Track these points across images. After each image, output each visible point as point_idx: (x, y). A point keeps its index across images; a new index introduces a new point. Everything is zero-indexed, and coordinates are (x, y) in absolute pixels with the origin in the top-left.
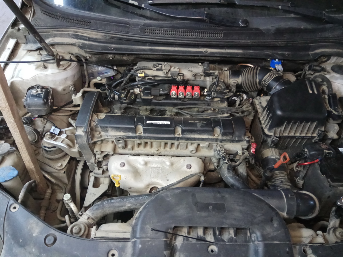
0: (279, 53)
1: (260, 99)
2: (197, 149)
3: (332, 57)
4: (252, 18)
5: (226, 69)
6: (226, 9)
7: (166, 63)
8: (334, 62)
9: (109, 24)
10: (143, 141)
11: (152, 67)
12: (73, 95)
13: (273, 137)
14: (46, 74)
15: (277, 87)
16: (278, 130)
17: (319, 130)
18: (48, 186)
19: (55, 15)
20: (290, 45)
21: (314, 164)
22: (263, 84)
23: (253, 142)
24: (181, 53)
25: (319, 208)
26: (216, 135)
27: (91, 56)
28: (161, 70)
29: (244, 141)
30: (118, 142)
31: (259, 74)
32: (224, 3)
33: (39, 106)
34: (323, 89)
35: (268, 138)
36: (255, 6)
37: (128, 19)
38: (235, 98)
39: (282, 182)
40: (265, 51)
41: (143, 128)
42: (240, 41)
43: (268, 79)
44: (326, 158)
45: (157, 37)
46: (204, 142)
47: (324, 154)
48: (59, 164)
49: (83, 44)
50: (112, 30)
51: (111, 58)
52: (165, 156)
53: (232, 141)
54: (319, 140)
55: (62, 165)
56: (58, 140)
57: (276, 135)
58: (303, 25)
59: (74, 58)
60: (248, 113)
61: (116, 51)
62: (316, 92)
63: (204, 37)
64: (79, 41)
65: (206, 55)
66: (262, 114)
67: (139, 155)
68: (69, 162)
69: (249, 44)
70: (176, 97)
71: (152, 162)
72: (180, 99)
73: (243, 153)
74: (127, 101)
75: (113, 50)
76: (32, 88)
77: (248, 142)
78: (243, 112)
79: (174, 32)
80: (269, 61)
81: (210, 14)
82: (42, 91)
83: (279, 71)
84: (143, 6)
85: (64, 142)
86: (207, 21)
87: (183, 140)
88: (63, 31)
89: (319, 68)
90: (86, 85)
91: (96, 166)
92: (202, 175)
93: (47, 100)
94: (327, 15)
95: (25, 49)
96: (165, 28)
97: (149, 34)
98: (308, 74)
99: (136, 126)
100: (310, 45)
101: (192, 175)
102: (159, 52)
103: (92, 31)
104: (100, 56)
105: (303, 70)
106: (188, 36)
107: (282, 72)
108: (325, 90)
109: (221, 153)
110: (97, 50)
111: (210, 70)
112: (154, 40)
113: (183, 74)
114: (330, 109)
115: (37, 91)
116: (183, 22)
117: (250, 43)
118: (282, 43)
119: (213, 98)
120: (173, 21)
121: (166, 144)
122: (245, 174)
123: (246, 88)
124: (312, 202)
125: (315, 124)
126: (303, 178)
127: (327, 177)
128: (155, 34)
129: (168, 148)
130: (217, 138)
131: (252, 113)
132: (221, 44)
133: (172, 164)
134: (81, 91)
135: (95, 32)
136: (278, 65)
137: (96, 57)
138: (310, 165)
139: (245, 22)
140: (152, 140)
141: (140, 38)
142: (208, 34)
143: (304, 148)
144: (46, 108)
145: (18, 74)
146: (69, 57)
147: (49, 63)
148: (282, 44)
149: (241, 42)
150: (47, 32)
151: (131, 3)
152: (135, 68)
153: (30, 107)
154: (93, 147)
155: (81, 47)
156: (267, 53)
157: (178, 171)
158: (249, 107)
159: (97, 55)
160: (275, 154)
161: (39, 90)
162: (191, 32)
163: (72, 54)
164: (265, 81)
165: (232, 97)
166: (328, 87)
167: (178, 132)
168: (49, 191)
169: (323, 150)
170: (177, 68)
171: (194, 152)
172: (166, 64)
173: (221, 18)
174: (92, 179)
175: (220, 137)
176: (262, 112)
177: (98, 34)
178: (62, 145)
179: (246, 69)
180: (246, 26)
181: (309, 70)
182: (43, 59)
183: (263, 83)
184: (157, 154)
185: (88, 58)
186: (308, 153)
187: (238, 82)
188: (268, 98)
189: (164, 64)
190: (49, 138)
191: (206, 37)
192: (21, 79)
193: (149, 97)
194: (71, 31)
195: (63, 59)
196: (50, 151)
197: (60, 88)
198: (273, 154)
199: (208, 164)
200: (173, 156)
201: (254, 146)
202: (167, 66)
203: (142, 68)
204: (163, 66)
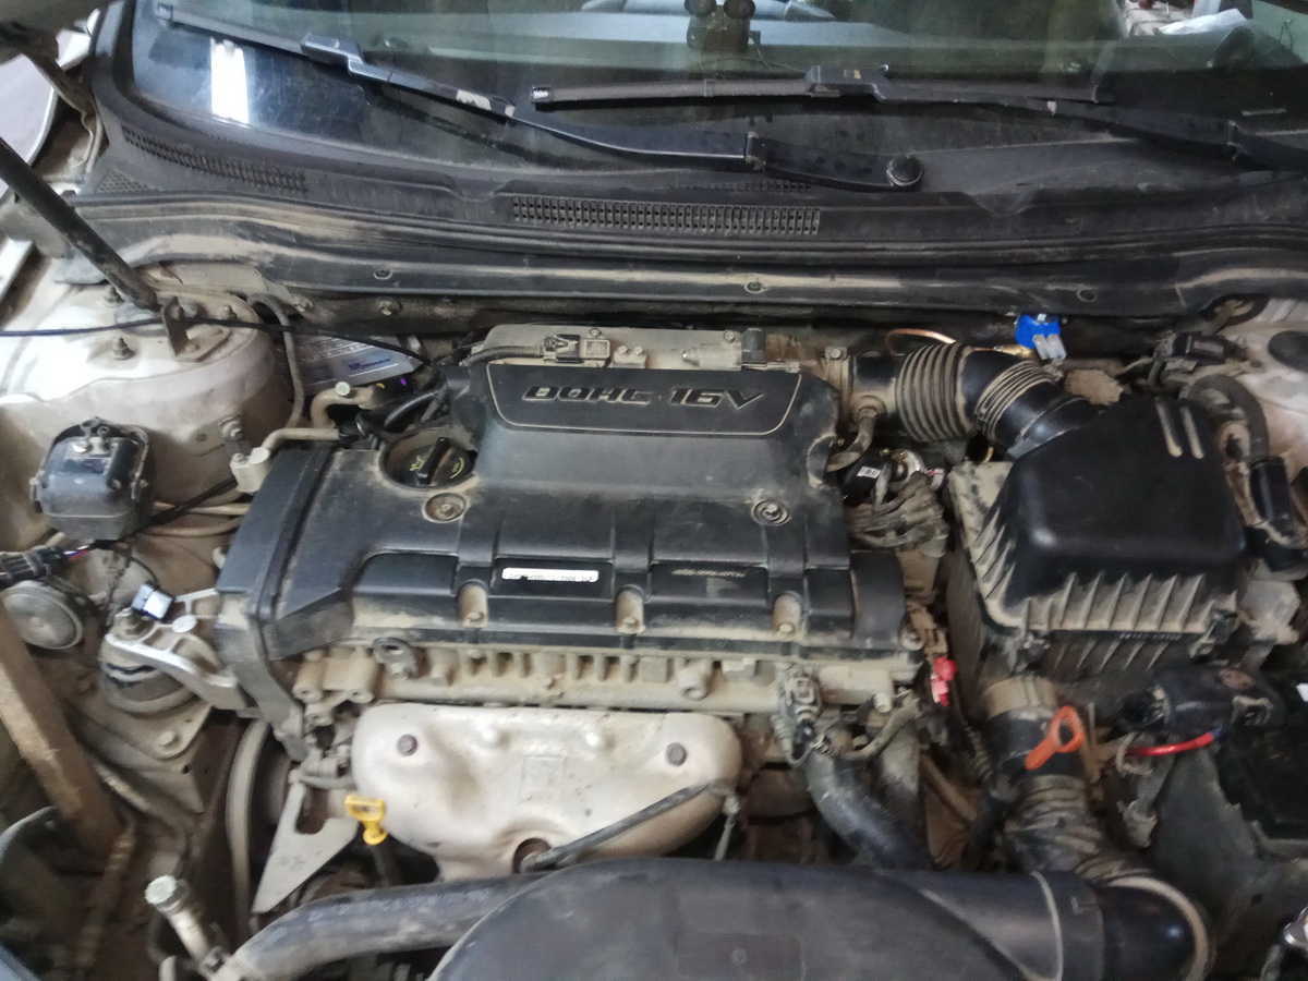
0: (1051, 287)
1: (973, 472)
2: (712, 681)
3: (1272, 304)
4: (940, 151)
5: (836, 353)
6: (836, 117)
7: (595, 332)
8: (1283, 321)
9: (376, 186)
10: (490, 649)
11: (541, 348)
12: (236, 457)
13: (1023, 634)
14: (130, 379)
15: (1037, 429)
16: (1043, 606)
17: (1213, 610)
18: (123, 822)
19: (173, 151)
20: (1093, 256)
21: (1192, 752)
22: (981, 415)
23: (941, 655)
24: (656, 293)
25: (1210, 955)
26: (786, 628)
27: (311, 305)
28: (575, 359)
29: (900, 652)
30: (387, 654)
31: (967, 374)
32: (829, 95)
33: (93, 505)
34: (1231, 436)
35: (1004, 637)
36: (952, 104)
37: (455, 161)
38: (868, 472)
39: (1062, 823)
40: (995, 283)
41: (490, 601)
42: (888, 246)
43: (1002, 394)
44: (1243, 730)
45: (557, 235)
46: (736, 655)
47: (1235, 715)
48: (167, 737)
49: (278, 259)
50: (383, 209)
51: (387, 313)
52: (582, 707)
53: (852, 654)
54: (1216, 647)
55: (176, 740)
56: (160, 642)
57: (1036, 627)
58: (1147, 176)
59: (245, 314)
60: (922, 534)
61: (401, 286)
62: (1198, 453)
63: (744, 232)
64: (265, 246)
65: (754, 299)
66: (980, 534)
67: (477, 703)
68: (204, 728)
69: (923, 258)
71: (528, 735)
73: (897, 704)
74: (433, 485)
75: (388, 283)
76: (73, 432)
77: (917, 656)
78: (901, 530)
79: (625, 212)
80: (1014, 319)
81: (769, 141)
82: (106, 446)
83: (1048, 361)
84: (509, 111)
85: (183, 650)
86: (756, 168)
87: (650, 646)
88: (199, 210)
89: (1217, 349)
90: (296, 415)
91: (311, 744)
92: (726, 791)
93: (126, 480)
94: (1245, 132)
95: (61, 278)
96: (590, 197)
97: (529, 223)
98: (1175, 370)
99: (460, 593)
100: (1176, 254)
101: (687, 794)
102: (570, 291)
103: (307, 212)
104: (346, 303)
105: (1155, 355)
106: (680, 229)
107: (1059, 368)
108: (1238, 440)
109: (799, 709)
110: (331, 283)
111: (770, 358)
112: (545, 243)
114: (1260, 523)
115: (90, 448)
116: (666, 170)
117: (926, 253)
118: (1062, 249)
120: (626, 168)
121: (585, 660)
122: (912, 786)
123: (917, 428)
124: (1174, 932)
125: (1195, 584)
126: (1155, 806)
127: (1248, 814)
128: (552, 222)
129: (593, 677)
130: (789, 639)
131: (938, 531)
132: (813, 259)
133: (609, 743)
134: (270, 441)
135: (320, 214)
136: (1046, 337)
137: (330, 310)
138: (1178, 756)
139: (912, 168)
140: (527, 648)
141: (491, 238)
142: (761, 220)
143: (1152, 685)
144: (118, 511)
145: (25, 377)
146: (226, 309)
147: (146, 334)
148: (1060, 254)
149: (889, 250)
150: (139, 213)
151: (464, 101)
152: (477, 349)
153: (58, 512)
154: (290, 674)
155: (272, 272)
156: (1002, 288)
157: (630, 772)
158: (926, 508)
159: (333, 302)
160: (1035, 702)
161: (96, 441)
162: (693, 211)
163: (243, 297)
164: (989, 404)
165: (855, 467)
166: (1250, 428)
167: (627, 614)
168: (126, 843)
169: (1228, 695)
170: (639, 350)
171: (697, 694)
172: (596, 337)
173: (813, 156)
174: (297, 795)
175: (801, 638)
176: (979, 529)
177: (333, 220)
178: (175, 661)
179: (917, 354)
180: (914, 185)
181: (1174, 355)
182: (122, 320)
183: (984, 411)
184: (551, 699)
185: (301, 310)
186: (1166, 706)
187: (884, 406)
188: (1002, 469)
189: (589, 336)
190: (129, 632)
191: (752, 231)
192: (30, 400)
194: (232, 210)
195: (202, 317)
196: (131, 684)
197: (183, 432)
198: (1029, 701)
199: (761, 741)
200: (616, 709)
201: (946, 670)
202: (601, 343)
203: (501, 351)
204: (584, 344)
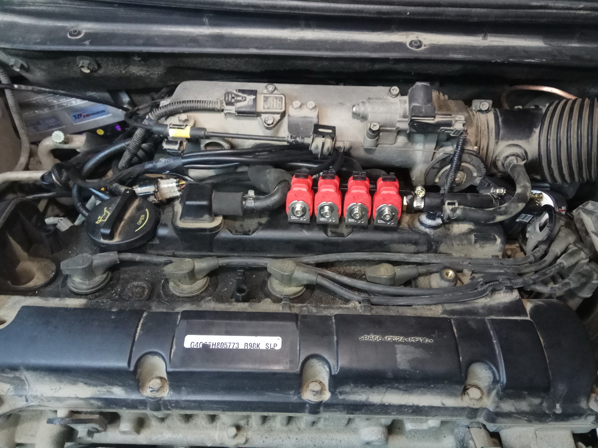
5: (483, 106)
7: (271, 87)
10: (175, 413)
11: (221, 104)
24: (327, 50)
26: (474, 393)
28: (252, 114)
38: (524, 218)
41: (169, 373)
46: (424, 418)
51: (88, 71)
60: (581, 279)
61: (91, 44)
65: (417, 56)
70: (305, 219)
72: (324, 227)
74: (116, 240)
87: (336, 412)
99: (137, 363)
102: (247, 48)
104: (51, 63)
110: (25, 43)
111: (435, 112)
113: (333, 128)
117: (582, 12)
119: (449, 221)
121: (268, 417)
130: (476, 405)
137: (42, 70)
140: (210, 412)
159: (41, 62)
167: (314, 378)
170: (311, 104)
171: (376, 443)
172: (272, 92)
185: (17, 69)
187: (527, 154)
189: (265, 91)
193: (206, 223)
202: (277, 98)
203: (185, 105)
204: (260, 99)
